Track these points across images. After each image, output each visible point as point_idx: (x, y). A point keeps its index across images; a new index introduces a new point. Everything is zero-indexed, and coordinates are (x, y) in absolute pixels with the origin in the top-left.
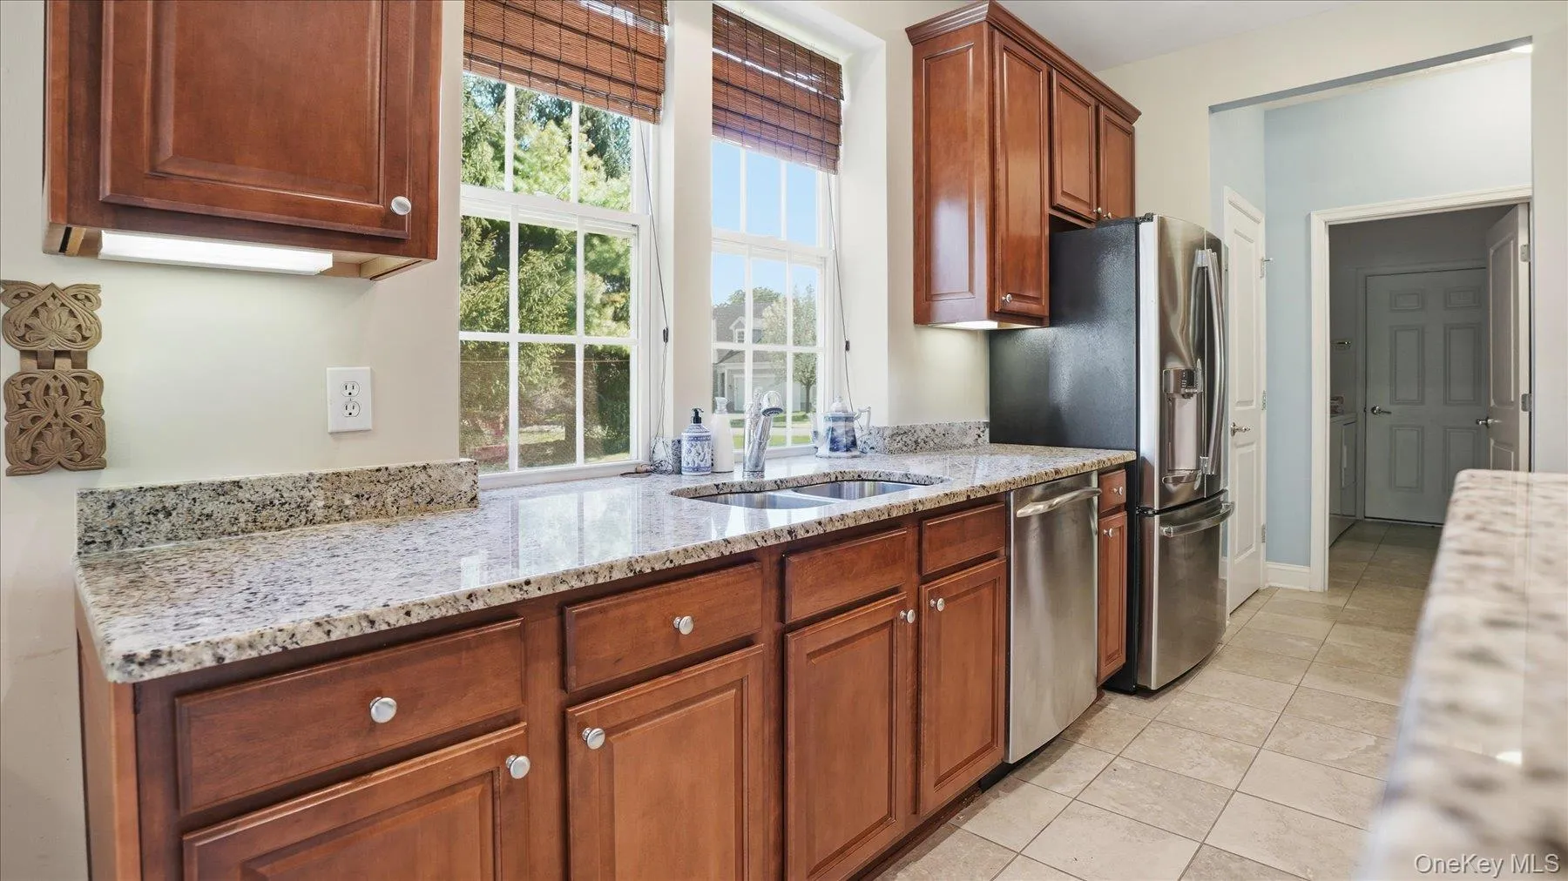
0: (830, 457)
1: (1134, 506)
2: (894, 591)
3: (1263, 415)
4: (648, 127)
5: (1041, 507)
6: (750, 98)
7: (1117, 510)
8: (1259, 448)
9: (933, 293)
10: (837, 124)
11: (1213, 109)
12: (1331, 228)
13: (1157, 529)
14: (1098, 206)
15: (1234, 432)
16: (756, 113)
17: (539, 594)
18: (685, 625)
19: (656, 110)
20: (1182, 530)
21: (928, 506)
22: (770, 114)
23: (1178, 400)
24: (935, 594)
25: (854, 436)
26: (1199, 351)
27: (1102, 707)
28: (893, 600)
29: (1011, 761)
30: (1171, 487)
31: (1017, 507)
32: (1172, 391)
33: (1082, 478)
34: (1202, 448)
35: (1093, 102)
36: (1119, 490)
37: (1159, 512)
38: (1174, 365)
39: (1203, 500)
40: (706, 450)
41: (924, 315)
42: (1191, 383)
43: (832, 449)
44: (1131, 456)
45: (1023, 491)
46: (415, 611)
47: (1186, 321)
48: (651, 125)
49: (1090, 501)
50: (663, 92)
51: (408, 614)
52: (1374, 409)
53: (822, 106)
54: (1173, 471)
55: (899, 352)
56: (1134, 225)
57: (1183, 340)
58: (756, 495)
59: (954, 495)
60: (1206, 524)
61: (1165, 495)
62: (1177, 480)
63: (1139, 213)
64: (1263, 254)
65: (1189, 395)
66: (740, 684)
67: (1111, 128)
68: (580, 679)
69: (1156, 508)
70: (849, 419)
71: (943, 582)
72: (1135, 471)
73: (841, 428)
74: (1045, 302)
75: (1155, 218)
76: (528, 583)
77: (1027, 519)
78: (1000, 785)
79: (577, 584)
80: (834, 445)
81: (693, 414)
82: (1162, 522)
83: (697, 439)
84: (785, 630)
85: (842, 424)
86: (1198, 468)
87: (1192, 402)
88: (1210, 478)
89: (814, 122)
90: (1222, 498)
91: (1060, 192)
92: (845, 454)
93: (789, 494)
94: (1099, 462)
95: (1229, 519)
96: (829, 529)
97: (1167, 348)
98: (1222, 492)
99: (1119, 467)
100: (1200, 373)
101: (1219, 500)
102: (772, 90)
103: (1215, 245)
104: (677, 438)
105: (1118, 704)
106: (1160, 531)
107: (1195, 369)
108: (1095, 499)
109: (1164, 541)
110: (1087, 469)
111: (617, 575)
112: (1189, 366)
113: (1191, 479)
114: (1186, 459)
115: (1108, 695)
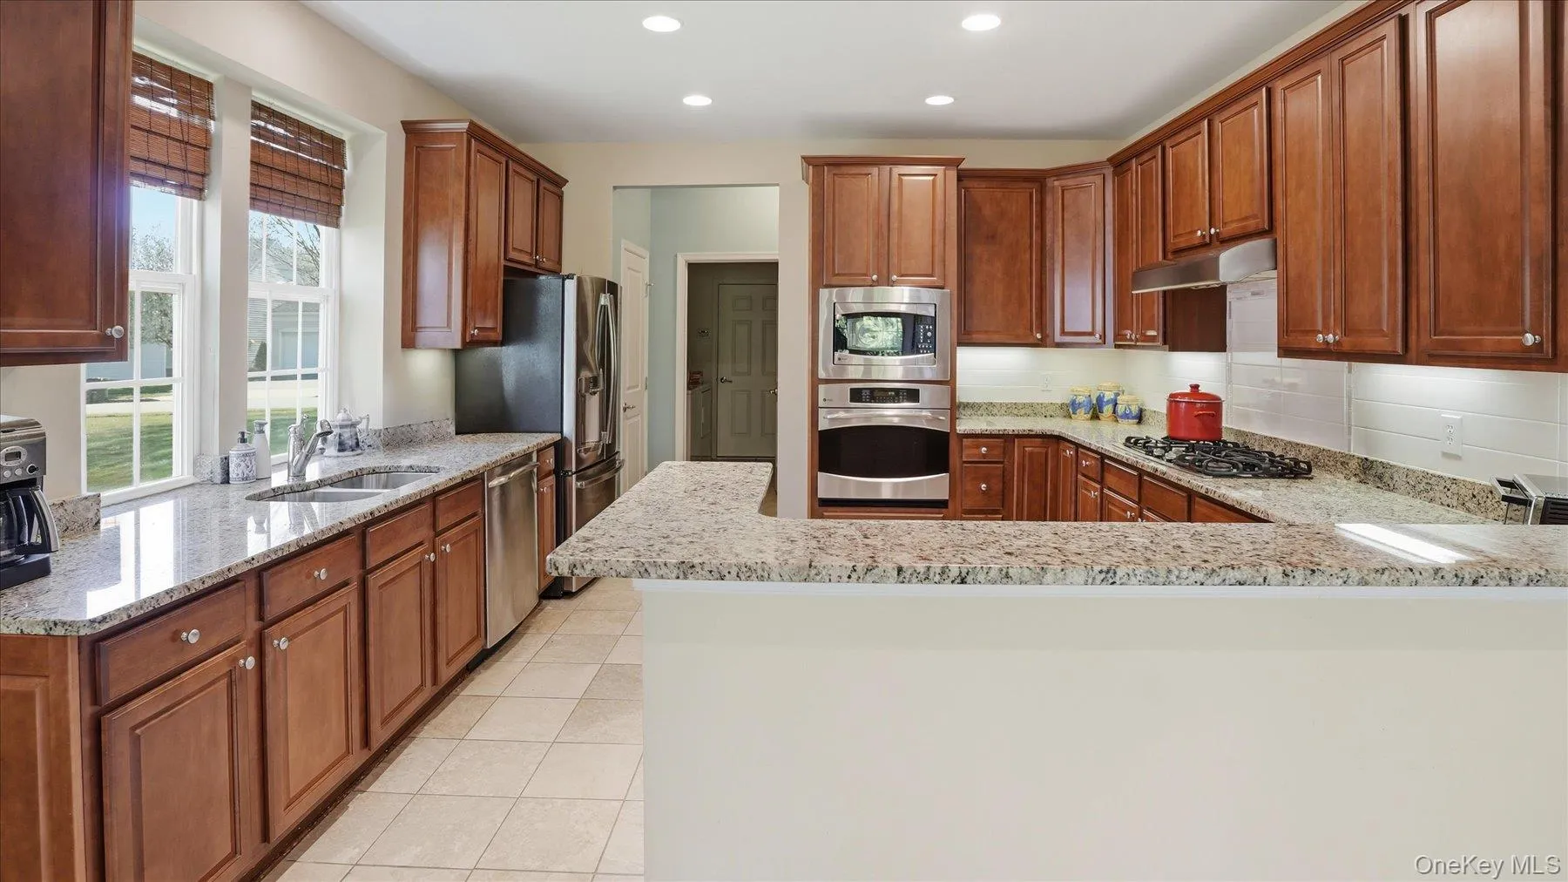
0: (338, 457)
1: (560, 471)
2: (421, 544)
3: (646, 393)
4: (192, 203)
5: (503, 479)
6: (275, 174)
7: (548, 475)
8: (642, 418)
9: (418, 326)
10: (340, 187)
11: (615, 188)
12: (689, 264)
13: (574, 484)
14: (537, 254)
15: (625, 409)
16: (278, 185)
17: (258, 564)
18: (323, 574)
19: (201, 190)
20: (590, 483)
21: (441, 488)
22: (289, 185)
23: (588, 395)
24: (444, 542)
25: (357, 439)
26: (602, 364)
27: (542, 610)
28: (420, 549)
29: (489, 646)
30: (583, 455)
31: (489, 480)
32: (583, 392)
33: (527, 457)
34: (603, 428)
35: (534, 178)
36: (550, 462)
37: (575, 473)
38: (586, 374)
39: (604, 461)
40: (254, 463)
41: (409, 342)
42: (596, 385)
43: (339, 451)
44: (557, 437)
45: (490, 471)
46: (207, 580)
47: (593, 346)
48: (195, 202)
49: (532, 472)
50: (208, 175)
51: (203, 583)
52: (722, 379)
53: (330, 175)
54: (584, 444)
55: (392, 369)
56: (561, 280)
57: (593, 358)
58: (307, 492)
59: (454, 478)
60: (606, 476)
61: (579, 460)
62: (586, 451)
63: (565, 272)
64: (647, 280)
65: (595, 393)
66: (345, 609)
67: (547, 193)
68: (272, 611)
69: (574, 470)
70: (353, 425)
71: (448, 534)
72: (560, 447)
73: (347, 434)
74: (499, 330)
75: (575, 277)
76: (253, 559)
77: (493, 488)
78: (480, 667)
79: (274, 557)
80: (342, 447)
81: (240, 436)
82: (577, 480)
83: (246, 455)
84: (366, 572)
85: (348, 430)
86: (600, 440)
87: (597, 396)
88: (608, 445)
89: (323, 188)
90: (617, 456)
91: (511, 247)
92: (351, 453)
93: (329, 490)
94: (538, 444)
95: (621, 470)
96: (391, 508)
97: (581, 362)
98: (618, 452)
99: (550, 445)
100: (601, 376)
101: (615, 459)
102: (291, 166)
103: (613, 288)
104: (224, 456)
105: (551, 606)
106: (576, 485)
107: (599, 375)
108: (535, 470)
109: (578, 490)
110: (530, 450)
111: (292, 550)
112: (595, 373)
113: (596, 448)
114: (592, 436)
115: (544, 602)
